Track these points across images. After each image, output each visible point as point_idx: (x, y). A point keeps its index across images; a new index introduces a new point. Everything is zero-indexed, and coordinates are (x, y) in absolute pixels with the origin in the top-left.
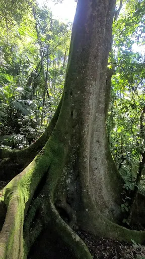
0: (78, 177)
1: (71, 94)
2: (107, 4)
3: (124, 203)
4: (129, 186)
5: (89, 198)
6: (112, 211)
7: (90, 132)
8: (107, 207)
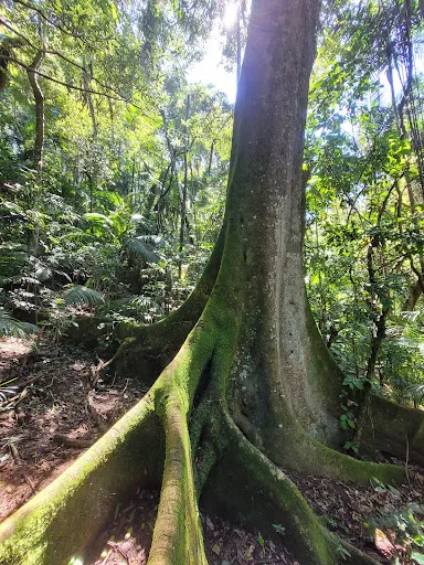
0: (261, 367)
1: (242, 221)
2: (299, 55)
3: (345, 413)
4: (354, 382)
5: (284, 405)
6: (324, 427)
7: (278, 286)
8: (313, 421)
